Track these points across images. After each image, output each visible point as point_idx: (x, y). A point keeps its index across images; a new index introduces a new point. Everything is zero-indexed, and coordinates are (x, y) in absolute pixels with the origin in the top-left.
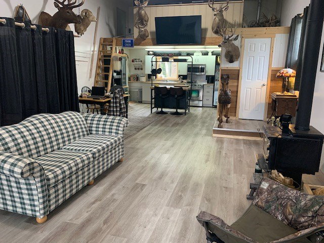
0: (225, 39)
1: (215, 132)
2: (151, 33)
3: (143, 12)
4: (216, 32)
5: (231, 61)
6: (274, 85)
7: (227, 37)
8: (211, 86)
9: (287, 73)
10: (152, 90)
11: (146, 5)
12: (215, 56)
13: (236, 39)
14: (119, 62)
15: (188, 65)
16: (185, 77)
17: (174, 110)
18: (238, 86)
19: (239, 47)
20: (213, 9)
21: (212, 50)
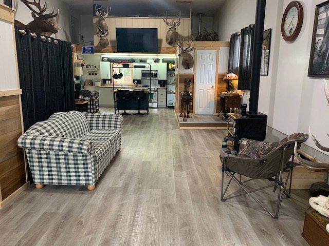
0: (183, 50)
1: (182, 125)
2: (112, 41)
3: (104, 22)
4: (170, 43)
5: (187, 68)
6: (220, 86)
7: (184, 49)
8: (164, 89)
9: (232, 77)
10: (114, 93)
11: (106, 16)
12: (166, 64)
13: (191, 50)
14: (81, 68)
15: (142, 70)
16: (139, 82)
17: (137, 112)
18: (193, 88)
19: (193, 56)
20: (167, 24)
21: (163, 58)
